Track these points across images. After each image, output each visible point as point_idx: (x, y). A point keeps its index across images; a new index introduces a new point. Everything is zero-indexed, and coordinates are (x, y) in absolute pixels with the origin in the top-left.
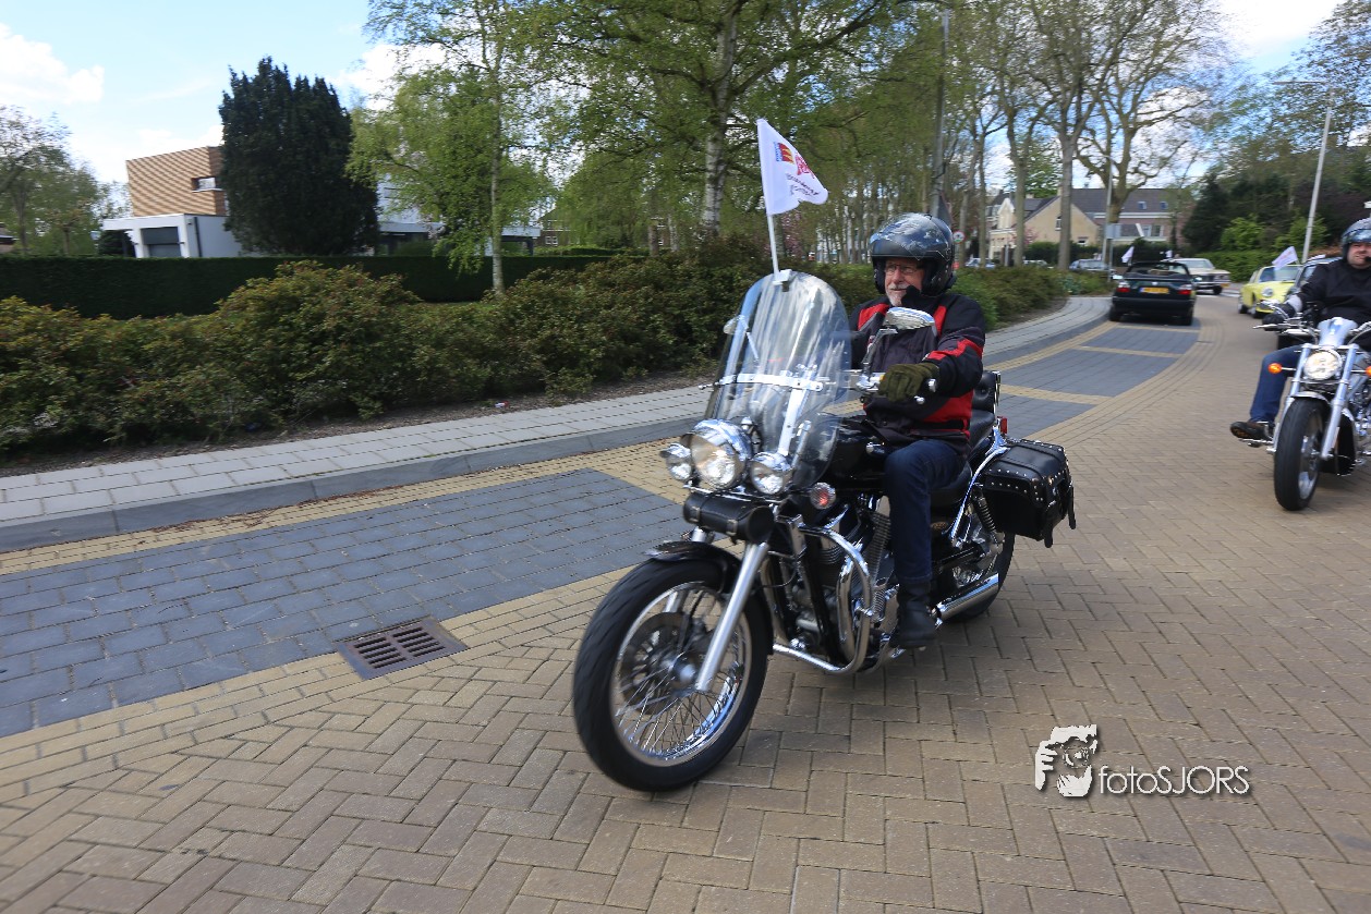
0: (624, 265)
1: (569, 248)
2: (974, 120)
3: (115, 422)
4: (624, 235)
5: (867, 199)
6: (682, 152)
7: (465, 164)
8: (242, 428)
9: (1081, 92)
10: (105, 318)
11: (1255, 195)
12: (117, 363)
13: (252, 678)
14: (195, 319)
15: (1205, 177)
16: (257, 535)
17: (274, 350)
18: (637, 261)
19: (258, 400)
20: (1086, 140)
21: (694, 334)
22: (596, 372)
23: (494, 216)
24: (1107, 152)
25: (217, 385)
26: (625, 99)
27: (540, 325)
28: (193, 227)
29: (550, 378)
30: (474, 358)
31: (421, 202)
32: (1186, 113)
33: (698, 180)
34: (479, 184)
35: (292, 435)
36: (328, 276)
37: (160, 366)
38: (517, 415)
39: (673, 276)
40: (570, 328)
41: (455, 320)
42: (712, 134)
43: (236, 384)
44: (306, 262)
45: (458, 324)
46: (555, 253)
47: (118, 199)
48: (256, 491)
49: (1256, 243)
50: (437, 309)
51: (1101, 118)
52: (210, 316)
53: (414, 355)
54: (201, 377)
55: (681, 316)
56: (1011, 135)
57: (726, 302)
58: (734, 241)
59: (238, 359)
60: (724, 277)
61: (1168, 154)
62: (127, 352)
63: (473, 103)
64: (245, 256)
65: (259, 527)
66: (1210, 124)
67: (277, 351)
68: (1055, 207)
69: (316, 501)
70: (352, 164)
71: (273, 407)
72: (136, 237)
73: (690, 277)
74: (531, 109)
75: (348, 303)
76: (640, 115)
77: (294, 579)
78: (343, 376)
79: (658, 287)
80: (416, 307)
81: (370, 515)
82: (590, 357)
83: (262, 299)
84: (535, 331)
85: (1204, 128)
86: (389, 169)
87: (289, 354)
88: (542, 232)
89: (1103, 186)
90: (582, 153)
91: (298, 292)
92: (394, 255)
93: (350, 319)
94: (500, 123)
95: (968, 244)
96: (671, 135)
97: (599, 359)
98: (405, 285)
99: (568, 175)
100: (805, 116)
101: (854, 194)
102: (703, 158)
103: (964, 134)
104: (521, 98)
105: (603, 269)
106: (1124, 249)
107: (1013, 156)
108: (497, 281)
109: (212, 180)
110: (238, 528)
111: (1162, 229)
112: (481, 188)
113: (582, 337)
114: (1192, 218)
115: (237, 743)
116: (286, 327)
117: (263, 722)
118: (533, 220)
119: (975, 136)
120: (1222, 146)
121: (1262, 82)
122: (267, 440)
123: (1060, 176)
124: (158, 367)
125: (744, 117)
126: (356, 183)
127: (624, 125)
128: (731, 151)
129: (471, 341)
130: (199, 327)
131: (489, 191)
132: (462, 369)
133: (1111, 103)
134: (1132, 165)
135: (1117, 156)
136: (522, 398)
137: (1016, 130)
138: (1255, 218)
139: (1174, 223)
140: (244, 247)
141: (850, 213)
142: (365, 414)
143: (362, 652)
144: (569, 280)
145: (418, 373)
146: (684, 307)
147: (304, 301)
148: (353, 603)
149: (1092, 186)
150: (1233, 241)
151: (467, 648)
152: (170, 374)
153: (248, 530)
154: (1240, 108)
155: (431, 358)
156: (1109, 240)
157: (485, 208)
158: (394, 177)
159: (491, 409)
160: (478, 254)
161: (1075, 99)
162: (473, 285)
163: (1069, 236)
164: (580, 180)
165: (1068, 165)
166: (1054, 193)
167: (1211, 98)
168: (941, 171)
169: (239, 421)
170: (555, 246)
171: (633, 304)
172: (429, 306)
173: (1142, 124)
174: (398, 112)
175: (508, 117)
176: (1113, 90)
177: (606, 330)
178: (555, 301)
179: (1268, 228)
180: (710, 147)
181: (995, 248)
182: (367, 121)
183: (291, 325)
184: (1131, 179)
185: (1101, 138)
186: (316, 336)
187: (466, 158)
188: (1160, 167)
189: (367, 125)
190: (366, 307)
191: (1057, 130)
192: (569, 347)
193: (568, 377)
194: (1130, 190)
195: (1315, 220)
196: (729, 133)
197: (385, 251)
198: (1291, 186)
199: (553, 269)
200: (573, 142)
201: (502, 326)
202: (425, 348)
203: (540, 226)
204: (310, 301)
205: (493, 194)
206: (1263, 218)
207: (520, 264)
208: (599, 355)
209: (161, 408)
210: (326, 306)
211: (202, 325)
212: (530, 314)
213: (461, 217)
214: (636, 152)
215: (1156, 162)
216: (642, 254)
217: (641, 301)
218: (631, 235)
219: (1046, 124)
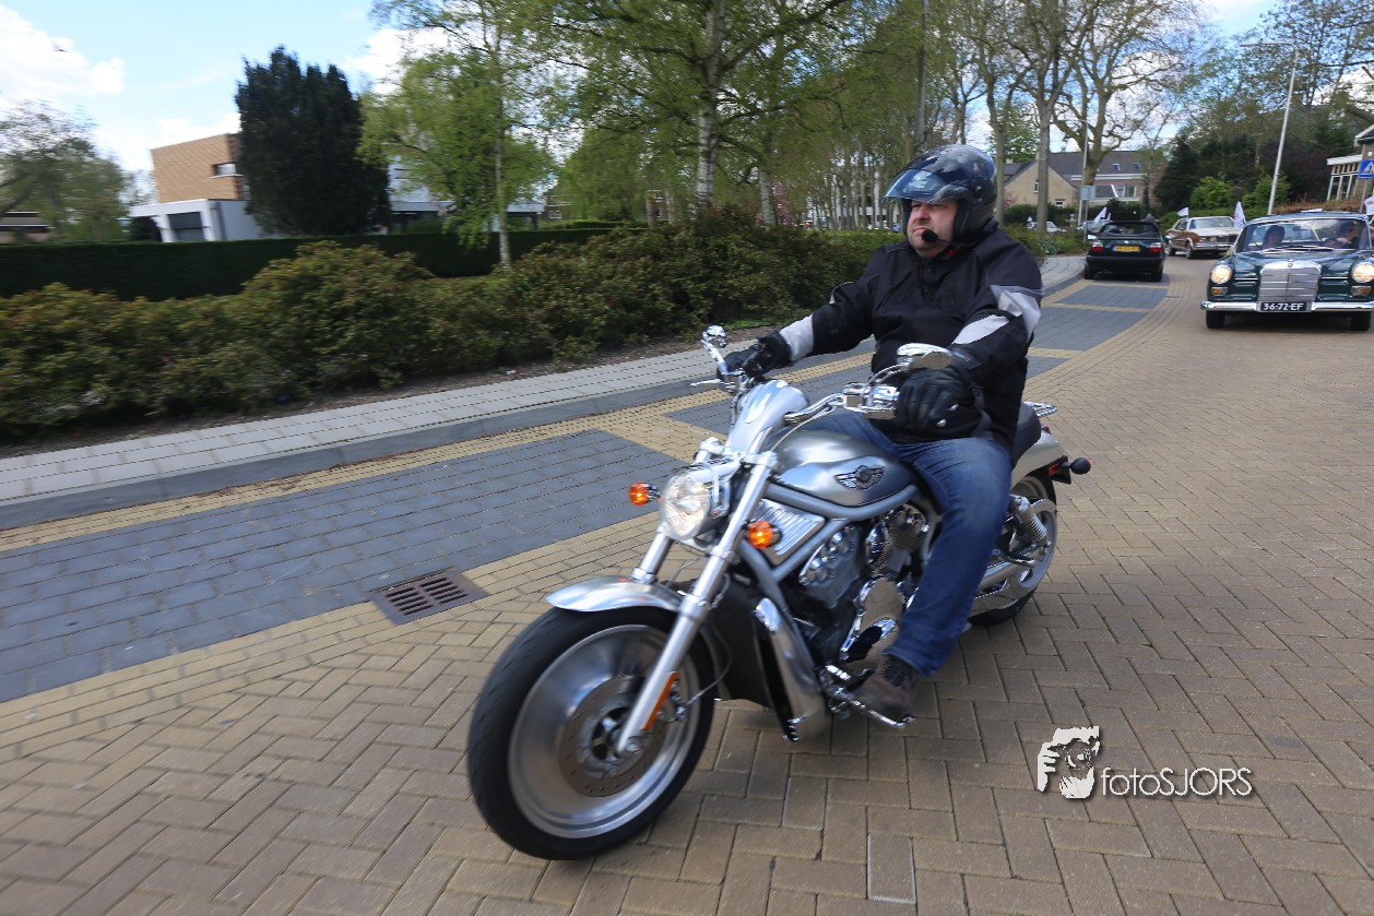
0: (623, 237)
1: (571, 222)
2: (954, 89)
3: (154, 398)
4: (623, 208)
5: (855, 167)
6: (675, 126)
7: (470, 143)
8: (273, 400)
9: (1058, 58)
10: (141, 300)
11: (1223, 155)
12: (153, 341)
13: (295, 626)
14: (223, 299)
15: (1176, 138)
16: (298, 497)
17: (300, 326)
18: (636, 233)
19: (286, 375)
20: (1062, 105)
21: (691, 301)
22: (600, 339)
23: (500, 192)
24: (1083, 117)
25: (249, 360)
26: (620, 77)
27: (546, 297)
28: (215, 211)
29: (557, 346)
30: (487, 328)
31: (429, 181)
32: (1158, 76)
33: (692, 154)
34: (486, 163)
35: (319, 404)
36: (346, 255)
37: (195, 343)
38: (529, 381)
39: (670, 247)
40: (574, 298)
41: (466, 294)
42: (703, 108)
43: (265, 359)
44: (325, 242)
45: (469, 297)
46: (559, 227)
47: (144, 187)
48: (290, 457)
49: (1224, 201)
50: (448, 283)
51: (1077, 83)
52: (239, 296)
53: (429, 328)
54: (233, 353)
55: (678, 284)
56: (991, 102)
57: (720, 270)
58: (727, 210)
59: (265, 336)
60: (719, 246)
61: (1140, 117)
62: (163, 332)
63: (477, 85)
64: (266, 238)
65: (290, 492)
66: (1180, 87)
67: (302, 328)
68: (1032, 173)
69: (345, 465)
70: (363, 147)
71: (299, 380)
72: (163, 223)
73: (686, 247)
74: (530, 89)
75: (364, 280)
76: (633, 92)
77: (328, 537)
78: (363, 350)
79: (656, 257)
80: (428, 283)
81: (395, 477)
82: (594, 325)
83: (285, 279)
84: (540, 301)
85: (1175, 92)
86: (398, 151)
87: (313, 329)
88: (546, 208)
89: (1079, 149)
90: (581, 131)
91: (318, 272)
92: (407, 233)
93: (369, 295)
94: (502, 103)
96: (665, 111)
97: (602, 327)
98: (418, 262)
99: (569, 152)
100: (793, 89)
101: (842, 163)
102: (696, 133)
104: (522, 79)
105: (603, 241)
106: (1099, 209)
107: (993, 122)
108: (505, 255)
109: (231, 166)
110: (274, 492)
111: (1135, 189)
112: (485, 167)
113: (586, 306)
114: (1164, 178)
115: (284, 684)
116: (309, 304)
117: (307, 663)
118: (538, 195)
119: (957, 103)
120: (1192, 107)
121: (1231, 45)
122: (295, 411)
123: (1038, 140)
124: (192, 345)
125: (734, 91)
126: (369, 167)
127: (619, 102)
128: (722, 125)
129: (482, 313)
130: (227, 307)
131: (493, 169)
132: (474, 339)
133: (1087, 68)
134: (1107, 128)
135: (1093, 120)
136: (530, 365)
137: (995, 97)
138: (1223, 177)
139: (1147, 184)
140: (264, 229)
141: (837, 180)
142: (386, 384)
143: (392, 601)
144: (572, 253)
145: (433, 344)
146: (681, 276)
147: (325, 279)
148: (382, 557)
149: (1067, 150)
150: (1201, 201)
151: (487, 595)
152: (204, 352)
153: (286, 493)
154: (1210, 70)
155: (445, 330)
156: (1084, 202)
157: (490, 185)
158: (403, 158)
159: (503, 377)
160: (485, 230)
161: (1052, 65)
162: (480, 260)
163: (1047, 198)
164: (581, 157)
165: (1046, 130)
166: (1032, 157)
167: (1182, 62)
168: (922, 138)
169: (269, 394)
170: (559, 221)
171: (633, 274)
172: (442, 281)
173: (1116, 88)
174: (405, 96)
175: (510, 98)
176: (1089, 56)
177: (608, 300)
178: (560, 272)
179: (1236, 187)
180: (702, 122)
182: (376, 105)
183: (313, 302)
184: (1106, 142)
185: (1077, 103)
186: (337, 312)
187: (470, 139)
188: (1133, 130)
189: (376, 109)
190: (383, 284)
191: (1034, 96)
192: (574, 316)
193: (574, 344)
194: (1105, 153)
195: (1279, 177)
196: (720, 108)
197: (398, 230)
198: (1258, 145)
199: (557, 242)
200: (572, 120)
201: (510, 299)
202: (439, 320)
203: (544, 201)
204: (331, 280)
205: (498, 172)
206: (1230, 177)
207: (526, 238)
208: (603, 323)
209: (198, 383)
210: (345, 283)
211: (231, 305)
212: (536, 286)
213: (468, 195)
214: (633, 129)
215: (1131, 123)
216: (641, 226)
217: (641, 272)
218: (630, 208)
219: (1024, 90)
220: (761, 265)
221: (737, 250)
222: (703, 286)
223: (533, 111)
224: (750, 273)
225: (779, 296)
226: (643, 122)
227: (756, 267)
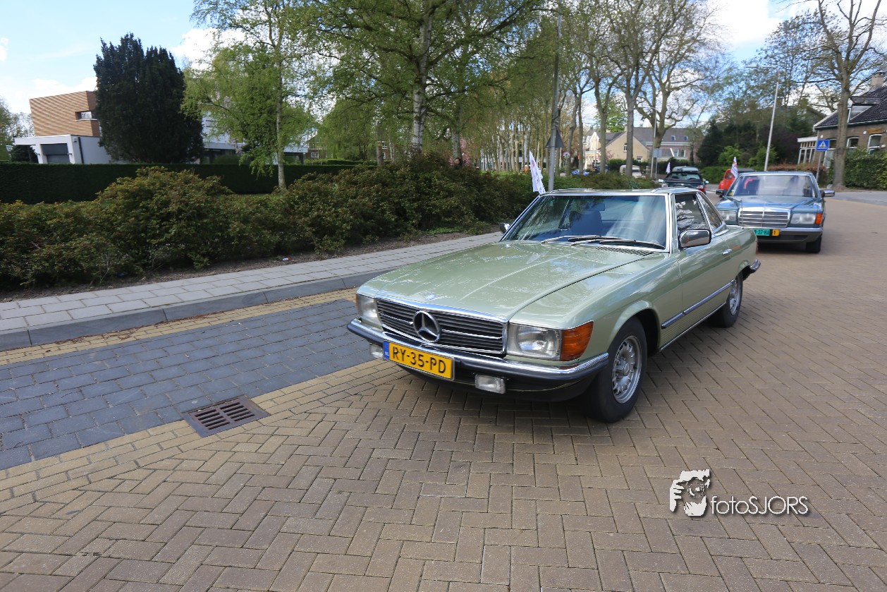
0: (363, 171)
1: (326, 160)
2: (575, 84)
3: (27, 272)
4: (361, 152)
5: (511, 131)
6: (398, 101)
7: (259, 106)
8: (115, 275)
9: (638, 69)
10: (19, 203)
11: (737, 133)
12: (28, 232)
13: (127, 438)
14: (81, 204)
15: (709, 122)
16: (129, 344)
17: (137, 224)
18: (371, 168)
19: (125, 257)
20: (641, 98)
21: (407, 215)
22: (346, 238)
23: (279, 139)
24: (654, 105)
25: (98, 247)
26: (361, 66)
27: (311, 209)
28: (78, 143)
29: (317, 243)
30: (268, 230)
31: (231, 128)
32: (698, 83)
33: (408, 119)
34: (269, 119)
35: (149, 280)
36: (171, 176)
37: (58, 235)
38: (298, 265)
39: (393, 178)
40: (330, 210)
41: (256, 206)
42: (417, 89)
43: (111, 246)
44: (157, 167)
45: (257, 208)
46: (318, 163)
47: (25, 125)
48: (126, 316)
50: (244, 198)
51: (649, 85)
52: (93, 202)
53: (229, 228)
54: (87, 242)
55: (399, 203)
56: (597, 94)
57: (427, 194)
58: (432, 156)
59: (111, 230)
60: (426, 179)
61: (688, 107)
62: (35, 225)
63: (264, 67)
64: (113, 163)
65: (126, 340)
67: (139, 225)
68: (623, 139)
69: (167, 322)
70: (185, 105)
71: (136, 262)
72: (38, 150)
73: (405, 179)
74: (301, 71)
75: (185, 194)
76: (371, 76)
77: (153, 373)
78: (182, 242)
79: (384, 184)
80: (230, 197)
81: (203, 331)
82: (343, 229)
83: (127, 191)
84: (307, 212)
85: (708, 93)
86: (210, 108)
87: (146, 227)
88: (309, 150)
89: (651, 126)
90: (335, 100)
91: (151, 187)
92: (214, 164)
93: (187, 204)
94: (281, 79)
95: (572, 159)
96: (391, 90)
97: (348, 230)
98: (222, 183)
99: (325, 113)
100: (474, 79)
101: (503, 129)
102: (411, 104)
103: (569, 93)
104: (296, 64)
105: (349, 173)
107: (599, 106)
108: (281, 181)
109: (90, 113)
110: (114, 341)
111: (685, 152)
112: (269, 122)
113: (337, 216)
114: (702, 146)
115: (118, 481)
116: (144, 210)
117: (136, 466)
118: (302, 143)
119: (576, 94)
120: (720, 103)
121: (741, 66)
122: (133, 283)
123: (626, 119)
125: (436, 80)
126: (189, 118)
127: (361, 83)
128: (428, 101)
129: (266, 219)
130: (83, 210)
131: (275, 123)
132: (261, 237)
133: (655, 76)
134: (667, 114)
135: (659, 108)
136: (299, 255)
137: (600, 91)
138: (738, 146)
139: (692, 149)
140: (113, 157)
141: (500, 139)
142: (199, 266)
143: (200, 419)
144: (328, 180)
145: (233, 239)
146: (401, 197)
147: (156, 193)
148: (193, 388)
149: (644, 126)
150: (726, 160)
151: (271, 414)
152: (66, 240)
153: (123, 341)
154: (729, 81)
155: (240, 230)
157: (272, 133)
158: (213, 114)
159: (280, 263)
160: (268, 164)
161: (634, 73)
162: (265, 183)
163: (632, 155)
164: (336, 117)
165: (631, 113)
166: (622, 129)
167: (712, 75)
168: (557, 115)
169: (113, 271)
170: (317, 159)
171: (369, 195)
172: (236, 196)
173: (673, 89)
174: (214, 72)
175: (287, 76)
176: (657, 68)
177: (352, 212)
178: (320, 194)
179: (746, 153)
180: (416, 97)
181: (587, 163)
182: (194, 77)
183: (147, 208)
184: (667, 122)
185: (649, 96)
186: (164, 216)
187: (260, 102)
188: (684, 115)
189: (195, 80)
190: (197, 197)
191: (625, 92)
192: (329, 223)
193: (329, 242)
194: (667, 129)
195: (771, 148)
196: (427, 89)
197: (207, 160)
198: (758, 128)
199: (318, 173)
200: (329, 93)
201: (286, 209)
202: (236, 223)
203: (307, 146)
204: (160, 193)
205: (277, 125)
206: (742, 147)
207: (296, 170)
208: (349, 228)
209: (59, 262)
210: (170, 196)
211: (87, 208)
212: (304, 202)
213: (258, 140)
214: (370, 100)
215: (681, 112)
216: (373, 164)
217: (374, 194)
218: (366, 152)
219: (618, 88)
220: (454, 192)
221: (438, 182)
222: (415, 205)
223: (303, 87)
224: (446, 197)
225: (466, 212)
226: (377, 96)
227: (450, 194)
